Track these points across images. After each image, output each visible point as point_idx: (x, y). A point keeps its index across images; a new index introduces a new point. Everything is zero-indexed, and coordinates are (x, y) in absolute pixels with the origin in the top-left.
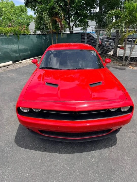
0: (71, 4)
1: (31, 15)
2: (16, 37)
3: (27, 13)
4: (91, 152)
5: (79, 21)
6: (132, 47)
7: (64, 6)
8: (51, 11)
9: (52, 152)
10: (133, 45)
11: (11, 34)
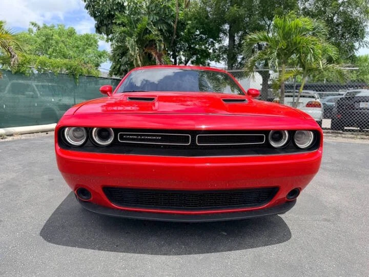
0: (179, 31)
1: (104, 51)
2: (73, 79)
3: (97, 48)
4: (233, 252)
5: (192, 63)
6: (295, 101)
7: (165, 30)
8: (143, 37)
9: (135, 252)
10: (296, 98)
11: (63, 72)
